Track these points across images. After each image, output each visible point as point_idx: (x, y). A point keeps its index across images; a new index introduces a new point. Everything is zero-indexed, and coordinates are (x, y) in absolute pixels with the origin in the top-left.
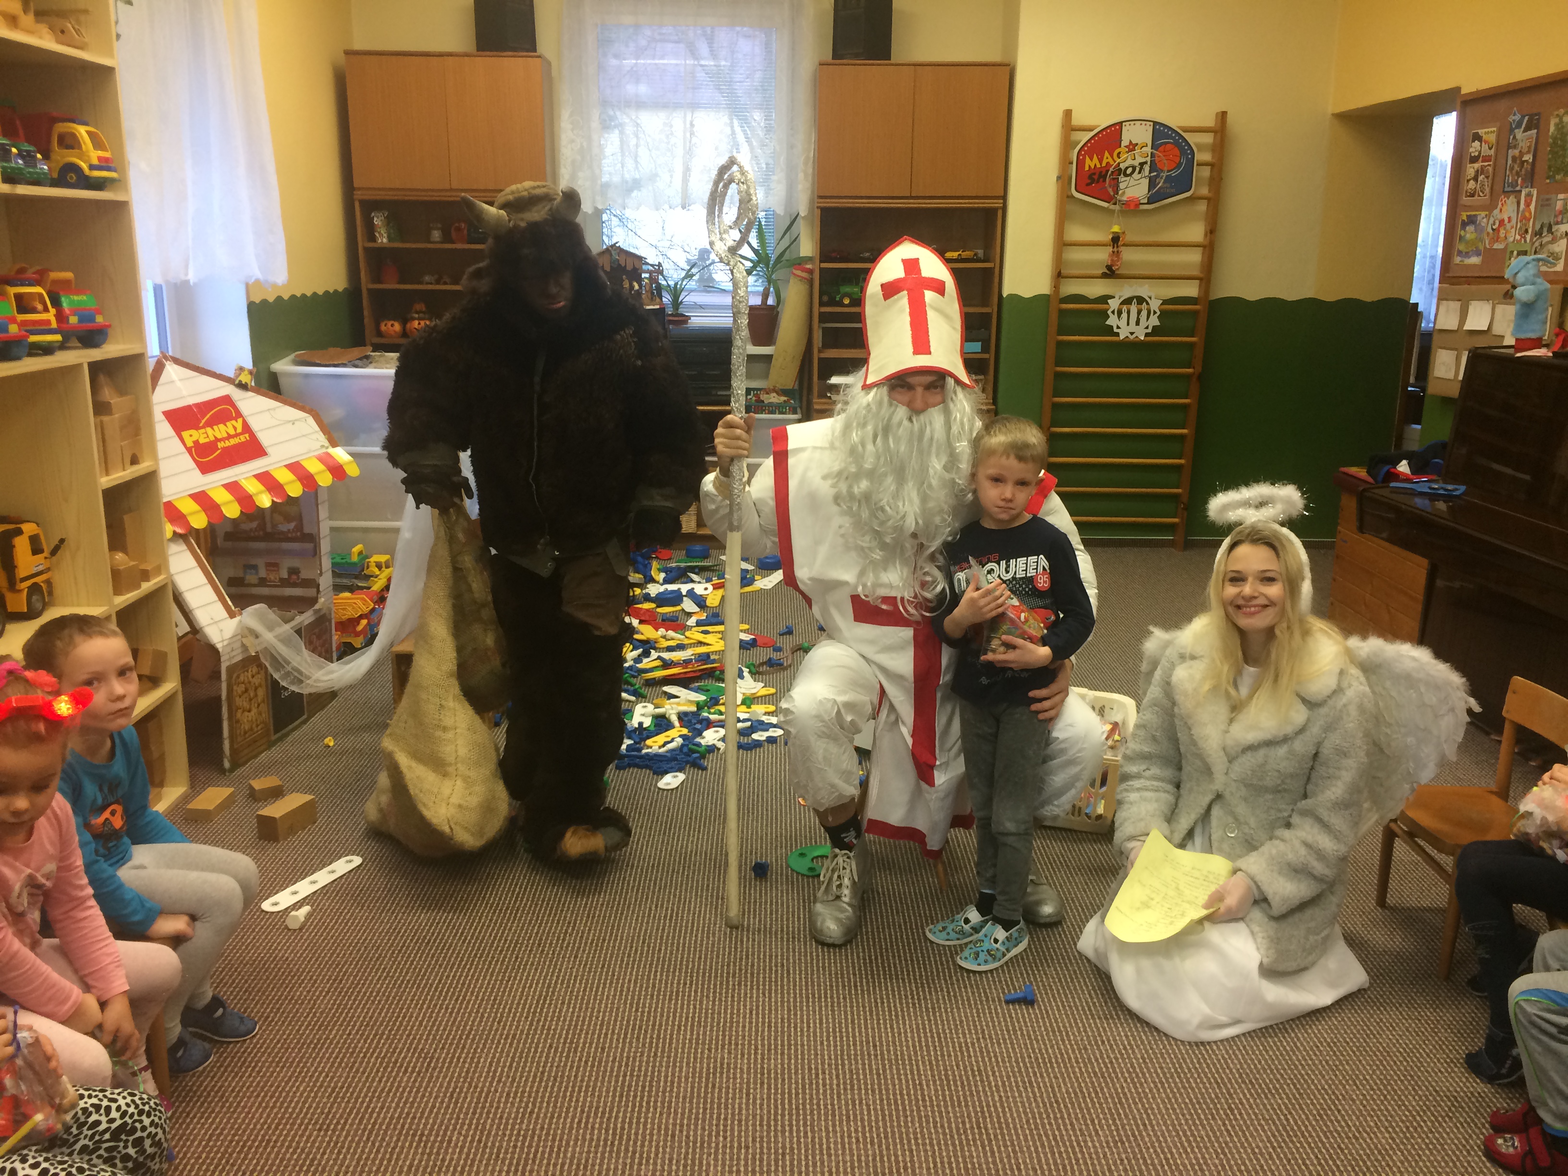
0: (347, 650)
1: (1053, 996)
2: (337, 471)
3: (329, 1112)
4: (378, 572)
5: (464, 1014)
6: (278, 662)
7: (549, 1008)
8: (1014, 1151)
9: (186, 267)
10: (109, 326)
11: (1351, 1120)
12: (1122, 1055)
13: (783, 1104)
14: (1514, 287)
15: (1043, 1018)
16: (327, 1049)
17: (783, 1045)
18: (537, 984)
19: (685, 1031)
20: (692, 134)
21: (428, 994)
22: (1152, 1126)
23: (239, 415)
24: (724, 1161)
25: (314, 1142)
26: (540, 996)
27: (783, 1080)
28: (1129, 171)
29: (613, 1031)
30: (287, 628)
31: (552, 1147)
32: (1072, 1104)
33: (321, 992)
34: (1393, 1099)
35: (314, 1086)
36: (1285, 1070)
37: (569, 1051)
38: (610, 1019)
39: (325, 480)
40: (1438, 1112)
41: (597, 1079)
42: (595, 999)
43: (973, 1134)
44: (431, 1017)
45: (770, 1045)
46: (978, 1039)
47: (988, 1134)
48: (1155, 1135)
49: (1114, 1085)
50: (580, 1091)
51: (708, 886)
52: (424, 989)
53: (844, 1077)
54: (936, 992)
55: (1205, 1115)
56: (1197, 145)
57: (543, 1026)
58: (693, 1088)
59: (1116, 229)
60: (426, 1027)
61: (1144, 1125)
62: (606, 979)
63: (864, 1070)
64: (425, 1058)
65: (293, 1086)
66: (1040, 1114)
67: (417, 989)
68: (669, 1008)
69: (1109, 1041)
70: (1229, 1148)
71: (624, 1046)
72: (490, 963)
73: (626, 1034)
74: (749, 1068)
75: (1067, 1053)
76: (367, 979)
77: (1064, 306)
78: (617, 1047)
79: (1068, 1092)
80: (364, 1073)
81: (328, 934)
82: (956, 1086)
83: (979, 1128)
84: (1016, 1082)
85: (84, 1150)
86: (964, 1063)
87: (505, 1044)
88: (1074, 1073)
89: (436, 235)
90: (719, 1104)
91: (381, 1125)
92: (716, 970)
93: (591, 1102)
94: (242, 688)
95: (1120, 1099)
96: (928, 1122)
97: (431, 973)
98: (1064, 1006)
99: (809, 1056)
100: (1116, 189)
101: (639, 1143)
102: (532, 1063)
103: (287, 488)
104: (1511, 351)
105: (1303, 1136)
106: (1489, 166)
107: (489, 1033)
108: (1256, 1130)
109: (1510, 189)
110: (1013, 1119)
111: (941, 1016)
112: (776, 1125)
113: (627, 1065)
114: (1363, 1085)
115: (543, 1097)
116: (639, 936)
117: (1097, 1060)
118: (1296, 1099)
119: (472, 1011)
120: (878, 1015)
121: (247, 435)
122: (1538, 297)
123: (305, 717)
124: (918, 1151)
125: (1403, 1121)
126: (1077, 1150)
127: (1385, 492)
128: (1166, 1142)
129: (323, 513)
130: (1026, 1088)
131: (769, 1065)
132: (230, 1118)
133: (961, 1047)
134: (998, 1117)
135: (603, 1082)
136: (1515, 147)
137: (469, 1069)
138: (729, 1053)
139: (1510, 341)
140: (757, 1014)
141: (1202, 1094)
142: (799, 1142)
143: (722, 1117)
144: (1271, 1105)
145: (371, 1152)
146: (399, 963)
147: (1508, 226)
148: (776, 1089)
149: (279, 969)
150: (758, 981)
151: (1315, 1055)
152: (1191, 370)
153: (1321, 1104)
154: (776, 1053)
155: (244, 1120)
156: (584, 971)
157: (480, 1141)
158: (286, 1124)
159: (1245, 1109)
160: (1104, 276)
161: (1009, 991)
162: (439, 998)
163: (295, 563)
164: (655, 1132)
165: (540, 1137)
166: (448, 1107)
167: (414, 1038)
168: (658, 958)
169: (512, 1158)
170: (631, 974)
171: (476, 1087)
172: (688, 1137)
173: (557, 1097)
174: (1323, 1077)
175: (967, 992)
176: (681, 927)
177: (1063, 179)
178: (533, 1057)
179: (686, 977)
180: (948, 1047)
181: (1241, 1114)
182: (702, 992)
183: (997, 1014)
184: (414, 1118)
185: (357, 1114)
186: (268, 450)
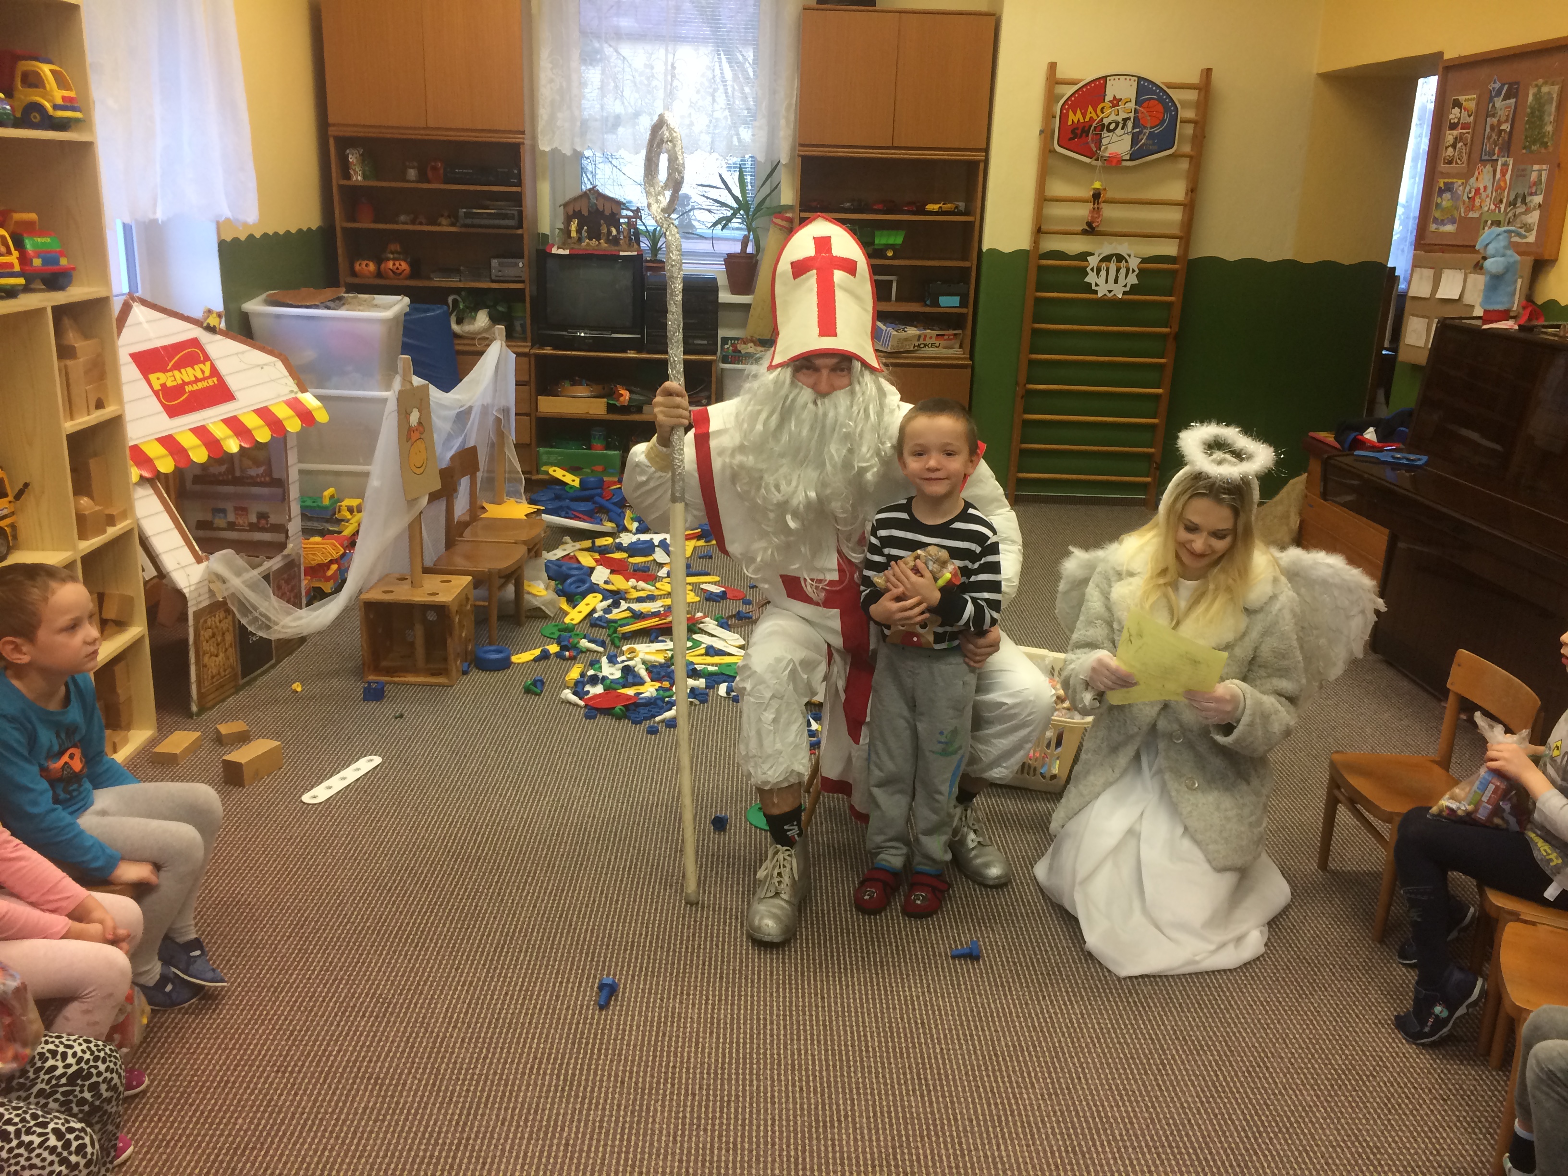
0: (317, 596)
1: (999, 952)
2: (306, 416)
3: (287, 1055)
4: (348, 515)
5: (423, 960)
6: (245, 608)
7: (506, 956)
8: (952, 1102)
9: (155, 205)
10: (74, 269)
11: (1279, 1077)
12: (1061, 1010)
13: (730, 1053)
14: (1485, 258)
15: (987, 973)
16: (287, 993)
17: (733, 996)
18: (495, 932)
19: (639, 981)
20: (673, 76)
21: (387, 941)
22: (1086, 1080)
23: (207, 358)
24: (671, 1106)
25: (272, 1083)
26: (498, 944)
27: (732, 1030)
28: (1112, 127)
29: (568, 980)
30: (255, 574)
31: (504, 1092)
32: (1011, 1057)
33: (283, 937)
34: (1320, 1057)
35: (273, 1028)
36: (1217, 1027)
37: (524, 998)
38: (565, 968)
39: (293, 425)
40: (1363, 1071)
41: (550, 1026)
42: (552, 948)
43: (913, 1084)
44: (390, 963)
45: (720, 995)
46: (923, 993)
47: (927, 1085)
48: (1089, 1089)
49: (1052, 1039)
50: (533, 1038)
51: (667, 838)
52: (383, 935)
53: (792, 1028)
54: (885, 946)
55: (1138, 1069)
56: (1180, 101)
57: (500, 974)
58: (644, 1036)
59: (1097, 185)
60: (384, 973)
61: (1079, 1078)
62: (563, 929)
63: (811, 1021)
64: (383, 1004)
65: (252, 1028)
66: (979, 1066)
67: (378, 935)
68: (624, 958)
69: (1049, 996)
70: (1159, 1102)
71: (578, 995)
72: (450, 910)
73: (580, 983)
74: (699, 1017)
75: (1009, 1008)
76: (328, 925)
77: (1044, 262)
78: (571, 995)
79: (1007, 1045)
80: (322, 1016)
81: (291, 879)
82: (899, 1038)
83: (919, 1079)
84: (958, 1035)
85: (41, 1093)
86: (908, 1016)
87: (462, 991)
88: (1014, 1027)
89: (412, 173)
90: (669, 1052)
91: (338, 1068)
92: (672, 921)
93: (544, 1049)
94: (209, 633)
95: (1057, 1053)
96: (870, 1072)
97: (391, 920)
98: (1008, 962)
99: (758, 1006)
100: (1099, 145)
101: (589, 1089)
102: (488, 1009)
103: (254, 433)
104: (1478, 322)
105: (1232, 1092)
106: (1468, 134)
107: (447, 980)
108: (1187, 1085)
109: (1487, 158)
110: (953, 1071)
111: (888, 970)
112: (723, 1074)
113: (580, 1013)
114: (1293, 1044)
115: (497, 1043)
116: (597, 888)
117: (1037, 1015)
118: (1226, 1056)
119: (430, 958)
120: (827, 967)
121: (215, 379)
122: (1507, 269)
123: (273, 661)
124: (859, 1100)
125: (1328, 1080)
126: (1013, 1101)
127: (1348, 460)
128: (1099, 1095)
129: (292, 457)
130: (966, 1041)
131: (719, 1015)
132: (189, 1059)
133: (906, 1000)
134: (939, 1069)
135: (556, 1029)
136: (1493, 116)
137: (425, 1015)
138: (681, 1003)
139: (1478, 312)
140: (710, 965)
141: (1136, 1050)
142: (744, 1090)
143: (671, 1064)
144: (1203, 1061)
145: (326, 1094)
146: (361, 909)
147: (1484, 195)
148: (725, 1038)
149: (242, 913)
150: (712, 934)
151: (1248, 1013)
152: (1166, 330)
153: (1250, 1062)
154: (726, 1003)
155: (203, 1061)
156: (542, 920)
157: (434, 1085)
158: (244, 1066)
159: (1177, 1065)
160: (1085, 232)
161: (956, 946)
162: (398, 945)
163: (263, 508)
164: (605, 1078)
165: (492, 1082)
166: (404, 1051)
167: (373, 984)
168: (616, 909)
169: (464, 1102)
170: (588, 924)
171: (432, 1032)
172: (636, 1084)
173: (511, 1043)
174: (1254, 1035)
175: (915, 947)
176: (639, 878)
177: (1045, 133)
178: (489, 1004)
179: (642, 927)
180: (893, 999)
181: (1172, 1070)
182: (657, 942)
183: (943, 968)
184: (370, 1061)
185: (315, 1057)
186: (237, 395)
